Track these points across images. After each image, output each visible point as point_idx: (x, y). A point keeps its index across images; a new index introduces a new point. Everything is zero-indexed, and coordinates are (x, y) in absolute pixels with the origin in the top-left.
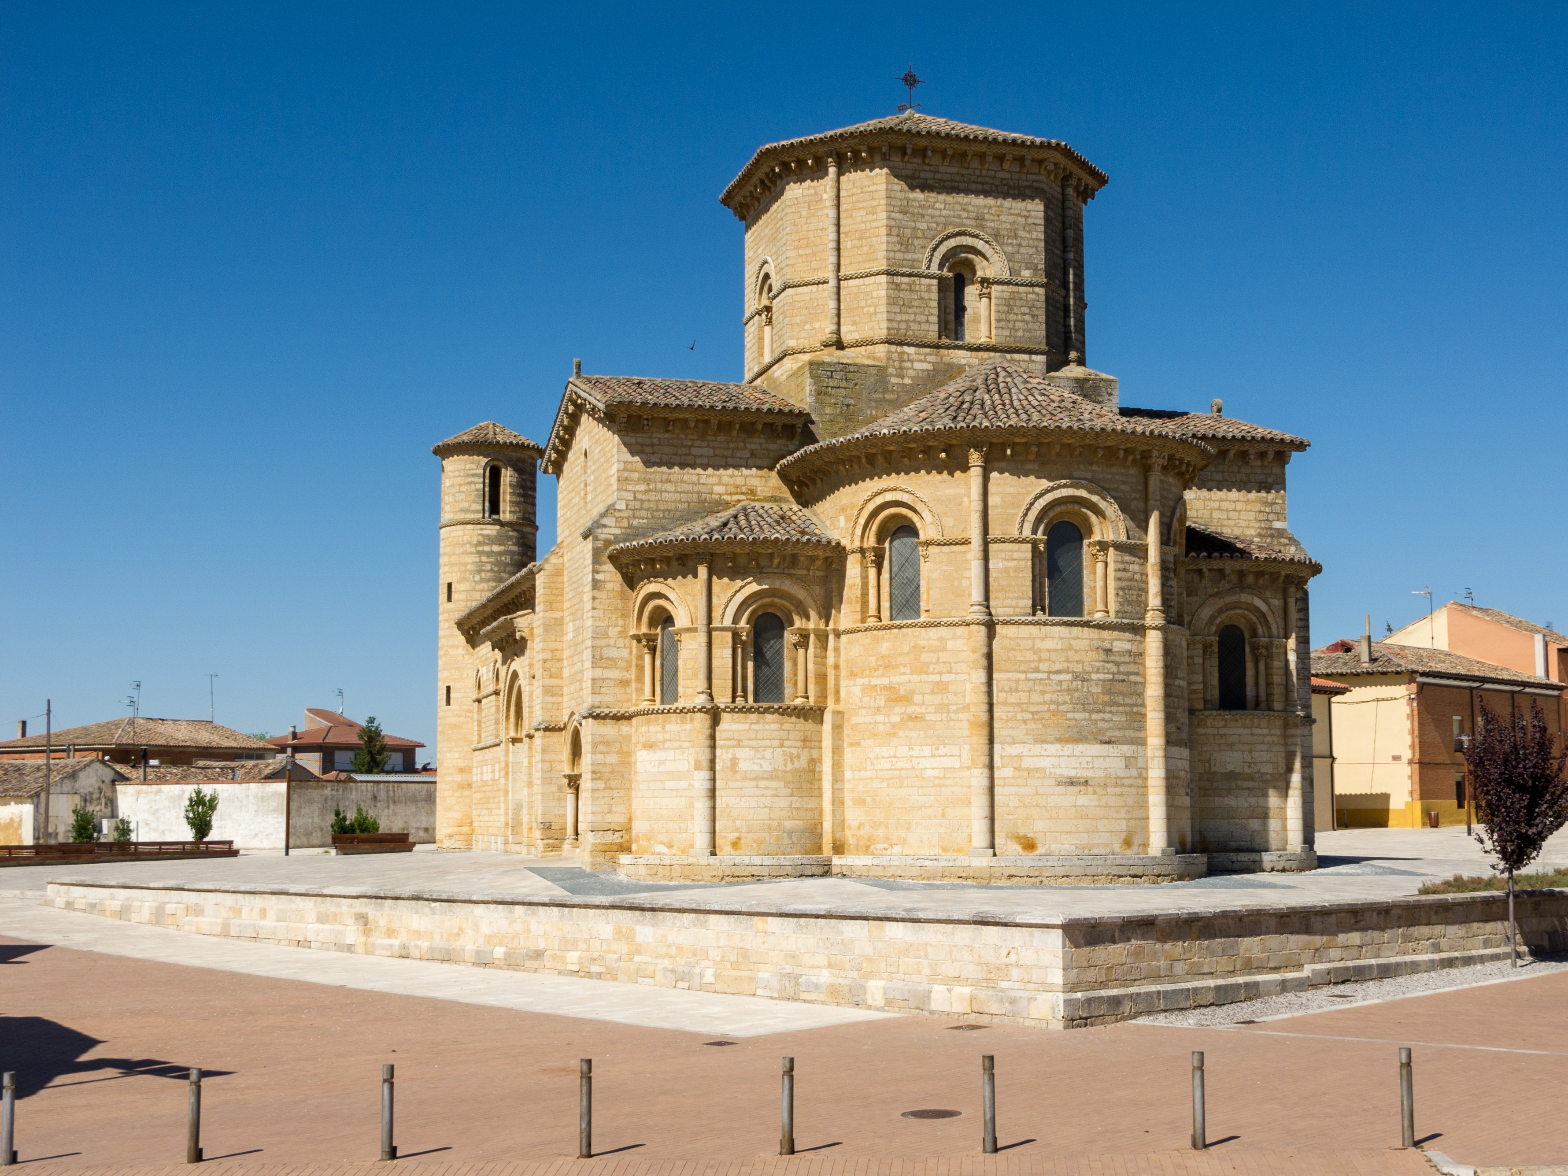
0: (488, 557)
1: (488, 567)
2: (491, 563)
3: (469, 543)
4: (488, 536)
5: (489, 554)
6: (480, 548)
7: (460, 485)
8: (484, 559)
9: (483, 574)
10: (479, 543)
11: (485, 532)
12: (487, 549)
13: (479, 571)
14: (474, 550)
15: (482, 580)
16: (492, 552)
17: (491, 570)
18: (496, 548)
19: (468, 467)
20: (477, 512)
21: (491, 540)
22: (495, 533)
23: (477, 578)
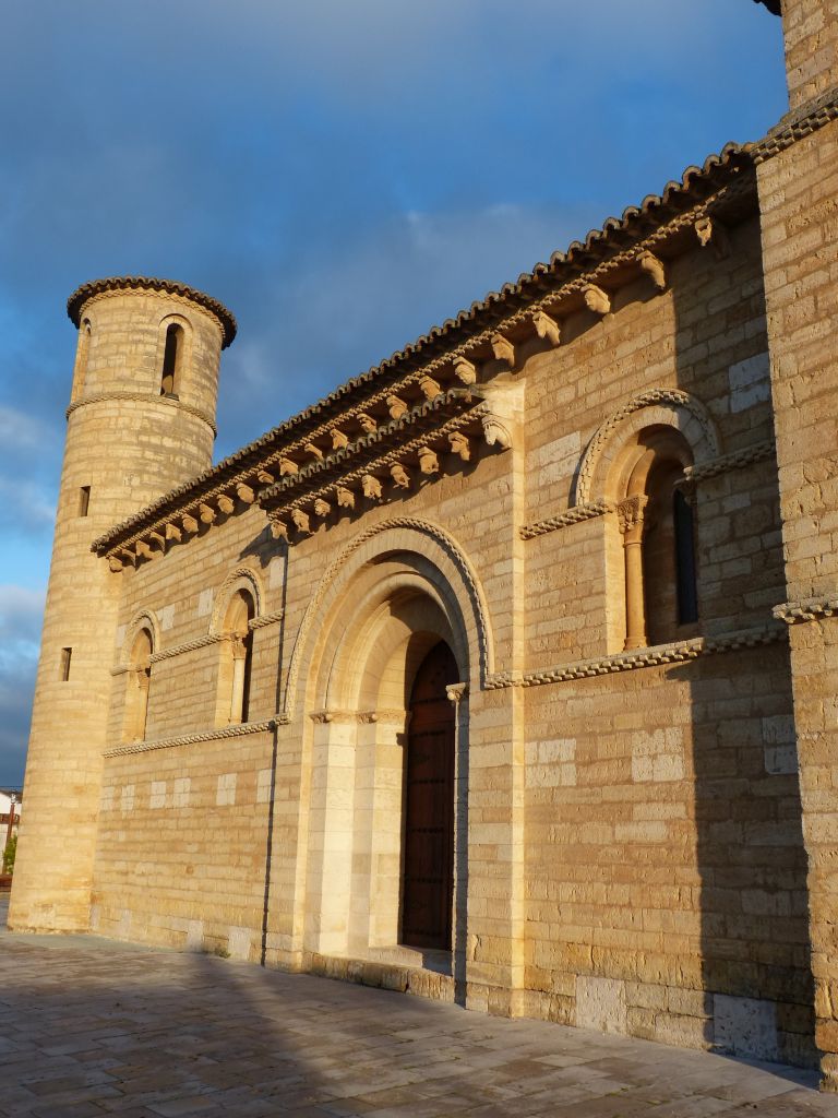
0: (156, 453)
1: (155, 468)
2: (160, 462)
3: (127, 428)
4: (158, 421)
5: (158, 449)
6: (144, 438)
7: (119, 344)
8: (149, 454)
9: (146, 477)
10: (143, 431)
11: (154, 416)
12: (155, 440)
13: (140, 472)
14: (134, 440)
15: (143, 486)
16: (162, 446)
17: (159, 474)
18: (168, 442)
19: (135, 319)
20: (145, 384)
21: (164, 430)
22: (169, 419)
23: (136, 481)
